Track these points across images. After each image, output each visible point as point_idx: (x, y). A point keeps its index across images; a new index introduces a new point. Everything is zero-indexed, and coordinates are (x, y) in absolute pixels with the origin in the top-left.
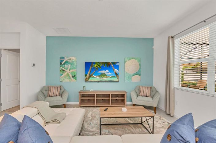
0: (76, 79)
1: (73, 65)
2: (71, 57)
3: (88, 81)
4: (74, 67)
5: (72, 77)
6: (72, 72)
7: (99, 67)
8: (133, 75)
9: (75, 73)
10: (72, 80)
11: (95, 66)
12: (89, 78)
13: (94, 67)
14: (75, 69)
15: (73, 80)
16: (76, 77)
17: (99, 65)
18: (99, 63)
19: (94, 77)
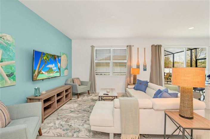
0: (14, 80)
1: (9, 51)
2: (4, 34)
3: (36, 80)
4: (11, 56)
5: (7, 75)
6: (7, 66)
7: (48, 60)
8: (65, 70)
9: (13, 68)
10: (6, 81)
11: (45, 58)
12: (38, 76)
13: (43, 59)
14: (12, 60)
15: (9, 82)
16: (15, 76)
17: (48, 58)
18: (48, 54)
19: (43, 73)
